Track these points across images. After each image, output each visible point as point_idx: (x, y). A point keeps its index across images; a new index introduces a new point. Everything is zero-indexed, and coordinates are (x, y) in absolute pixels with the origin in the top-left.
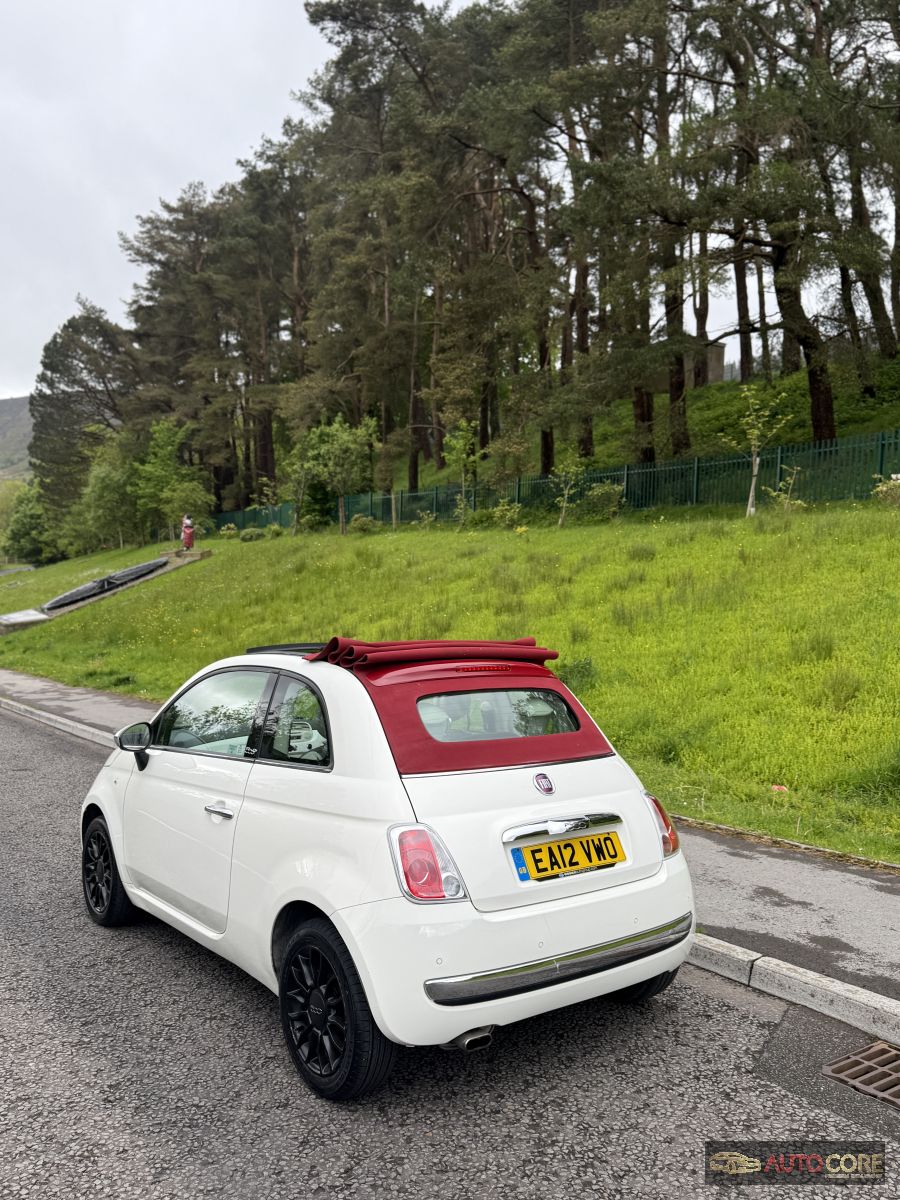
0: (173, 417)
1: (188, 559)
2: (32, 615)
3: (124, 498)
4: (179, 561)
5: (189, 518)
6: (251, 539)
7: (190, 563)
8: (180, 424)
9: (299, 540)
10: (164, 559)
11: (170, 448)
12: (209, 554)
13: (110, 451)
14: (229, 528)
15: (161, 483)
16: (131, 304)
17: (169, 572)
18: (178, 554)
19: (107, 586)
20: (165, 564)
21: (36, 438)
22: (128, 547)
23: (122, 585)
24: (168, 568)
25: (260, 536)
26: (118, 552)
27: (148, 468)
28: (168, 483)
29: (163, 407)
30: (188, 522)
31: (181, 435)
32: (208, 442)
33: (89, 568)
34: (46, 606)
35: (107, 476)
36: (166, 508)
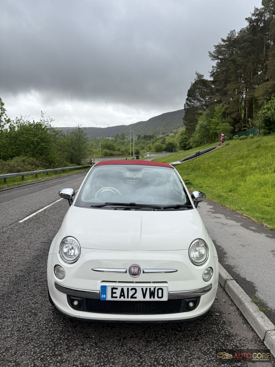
0: (221, 104)
1: (222, 146)
2: (178, 162)
3: (207, 130)
4: (219, 147)
5: (223, 134)
6: (242, 139)
7: (222, 147)
8: (223, 106)
9: (258, 138)
10: (215, 147)
11: (220, 113)
12: (229, 144)
13: (203, 117)
14: (236, 136)
15: (217, 124)
16: (211, 73)
17: (216, 150)
18: (219, 145)
19: (198, 154)
20: (215, 148)
21: (185, 116)
22: (207, 144)
23: (202, 154)
24: (216, 149)
25: (246, 138)
26: (205, 145)
27: (214, 120)
28: (219, 124)
29: (219, 102)
30: (223, 135)
31: (224, 109)
32: (231, 110)
33: (196, 150)
34: (182, 160)
35: (202, 124)
36: (218, 132)
